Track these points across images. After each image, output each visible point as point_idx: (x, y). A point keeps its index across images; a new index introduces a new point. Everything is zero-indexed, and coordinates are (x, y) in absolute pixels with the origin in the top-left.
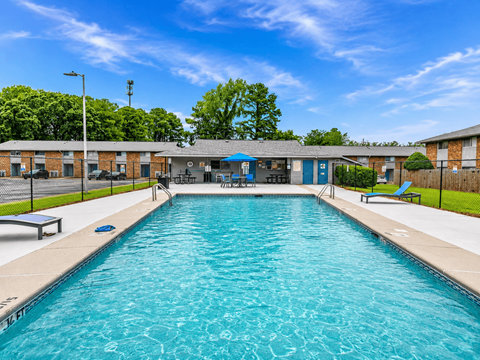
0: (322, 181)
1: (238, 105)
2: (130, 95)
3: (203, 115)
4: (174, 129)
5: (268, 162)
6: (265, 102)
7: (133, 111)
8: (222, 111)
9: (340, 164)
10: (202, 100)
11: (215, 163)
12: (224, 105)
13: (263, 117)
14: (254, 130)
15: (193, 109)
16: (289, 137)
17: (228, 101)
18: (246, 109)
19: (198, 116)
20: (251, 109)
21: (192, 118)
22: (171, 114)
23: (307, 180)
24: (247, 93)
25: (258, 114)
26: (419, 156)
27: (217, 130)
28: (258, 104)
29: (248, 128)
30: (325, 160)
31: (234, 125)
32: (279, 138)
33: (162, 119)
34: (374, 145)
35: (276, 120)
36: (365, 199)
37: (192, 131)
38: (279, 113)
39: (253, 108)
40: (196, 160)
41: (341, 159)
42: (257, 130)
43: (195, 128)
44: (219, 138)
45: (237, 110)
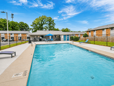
0: (68, 40)
1: (45, 22)
2: (12, 18)
3: (35, 24)
4: (26, 27)
5: (55, 36)
6: (51, 21)
7: (14, 22)
8: (41, 23)
9: (72, 36)
10: (35, 20)
11: (42, 36)
12: (41, 22)
13: (51, 25)
14: (49, 28)
15: (33, 22)
16: (57, 30)
17: (42, 21)
18: (47, 23)
19: (34, 24)
20: (48, 23)
21: (32, 25)
22: (25, 24)
23: (65, 40)
24: (47, 19)
25: (50, 24)
26: (86, 34)
27: (39, 28)
28: (50, 22)
29: (47, 28)
30: (68, 35)
31: (43, 27)
32: (55, 30)
33: (23, 25)
34: (76, 32)
35: (54, 26)
36: (80, 43)
37: (32, 28)
38: (55, 24)
39: (49, 23)
40: (37, 36)
41: (72, 35)
42: (50, 28)
43: (33, 27)
44: (40, 30)
45: (44, 23)
